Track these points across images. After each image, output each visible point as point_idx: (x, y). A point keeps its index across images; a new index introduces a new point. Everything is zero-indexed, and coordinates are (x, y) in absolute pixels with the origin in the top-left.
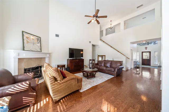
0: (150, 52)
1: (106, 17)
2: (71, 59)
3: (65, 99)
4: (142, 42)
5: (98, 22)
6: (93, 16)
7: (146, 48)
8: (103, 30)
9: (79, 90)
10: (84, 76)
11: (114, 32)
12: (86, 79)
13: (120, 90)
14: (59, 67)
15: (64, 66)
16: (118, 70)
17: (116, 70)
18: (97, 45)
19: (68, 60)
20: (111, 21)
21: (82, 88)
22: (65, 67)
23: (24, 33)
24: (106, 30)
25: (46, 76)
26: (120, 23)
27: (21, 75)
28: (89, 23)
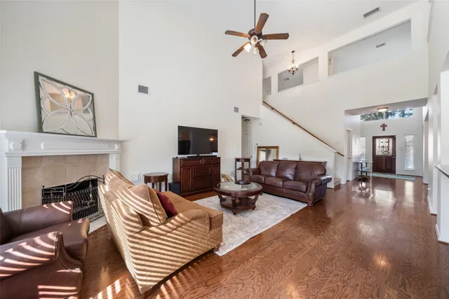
0: (394, 137)
1: (285, 36)
2: (186, 156)
3: (173, 282)
4: (376, 110)
5: (263, 53)
6: (250, 33)
7: (384, 126)
8: (270, 78)
9: (213, 249)
10: (223, 206)
11: (301, 83)
12: (231, 215)
13: (330, 244)
14: (150, 182)
15: (164, 178)
16: (316, 186)
17: (313, 186)
18: (255, 118)
19: (175, 160)
20: (293, 52)
21: (222, 244)
22: (169, 182)
23: (40, 78)
24: (280, 75)
25: (113, 211)
26: (317, 58)
27: (31, 210)
28: (235, 55)
